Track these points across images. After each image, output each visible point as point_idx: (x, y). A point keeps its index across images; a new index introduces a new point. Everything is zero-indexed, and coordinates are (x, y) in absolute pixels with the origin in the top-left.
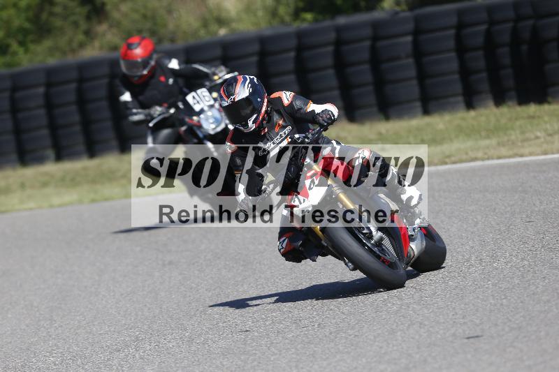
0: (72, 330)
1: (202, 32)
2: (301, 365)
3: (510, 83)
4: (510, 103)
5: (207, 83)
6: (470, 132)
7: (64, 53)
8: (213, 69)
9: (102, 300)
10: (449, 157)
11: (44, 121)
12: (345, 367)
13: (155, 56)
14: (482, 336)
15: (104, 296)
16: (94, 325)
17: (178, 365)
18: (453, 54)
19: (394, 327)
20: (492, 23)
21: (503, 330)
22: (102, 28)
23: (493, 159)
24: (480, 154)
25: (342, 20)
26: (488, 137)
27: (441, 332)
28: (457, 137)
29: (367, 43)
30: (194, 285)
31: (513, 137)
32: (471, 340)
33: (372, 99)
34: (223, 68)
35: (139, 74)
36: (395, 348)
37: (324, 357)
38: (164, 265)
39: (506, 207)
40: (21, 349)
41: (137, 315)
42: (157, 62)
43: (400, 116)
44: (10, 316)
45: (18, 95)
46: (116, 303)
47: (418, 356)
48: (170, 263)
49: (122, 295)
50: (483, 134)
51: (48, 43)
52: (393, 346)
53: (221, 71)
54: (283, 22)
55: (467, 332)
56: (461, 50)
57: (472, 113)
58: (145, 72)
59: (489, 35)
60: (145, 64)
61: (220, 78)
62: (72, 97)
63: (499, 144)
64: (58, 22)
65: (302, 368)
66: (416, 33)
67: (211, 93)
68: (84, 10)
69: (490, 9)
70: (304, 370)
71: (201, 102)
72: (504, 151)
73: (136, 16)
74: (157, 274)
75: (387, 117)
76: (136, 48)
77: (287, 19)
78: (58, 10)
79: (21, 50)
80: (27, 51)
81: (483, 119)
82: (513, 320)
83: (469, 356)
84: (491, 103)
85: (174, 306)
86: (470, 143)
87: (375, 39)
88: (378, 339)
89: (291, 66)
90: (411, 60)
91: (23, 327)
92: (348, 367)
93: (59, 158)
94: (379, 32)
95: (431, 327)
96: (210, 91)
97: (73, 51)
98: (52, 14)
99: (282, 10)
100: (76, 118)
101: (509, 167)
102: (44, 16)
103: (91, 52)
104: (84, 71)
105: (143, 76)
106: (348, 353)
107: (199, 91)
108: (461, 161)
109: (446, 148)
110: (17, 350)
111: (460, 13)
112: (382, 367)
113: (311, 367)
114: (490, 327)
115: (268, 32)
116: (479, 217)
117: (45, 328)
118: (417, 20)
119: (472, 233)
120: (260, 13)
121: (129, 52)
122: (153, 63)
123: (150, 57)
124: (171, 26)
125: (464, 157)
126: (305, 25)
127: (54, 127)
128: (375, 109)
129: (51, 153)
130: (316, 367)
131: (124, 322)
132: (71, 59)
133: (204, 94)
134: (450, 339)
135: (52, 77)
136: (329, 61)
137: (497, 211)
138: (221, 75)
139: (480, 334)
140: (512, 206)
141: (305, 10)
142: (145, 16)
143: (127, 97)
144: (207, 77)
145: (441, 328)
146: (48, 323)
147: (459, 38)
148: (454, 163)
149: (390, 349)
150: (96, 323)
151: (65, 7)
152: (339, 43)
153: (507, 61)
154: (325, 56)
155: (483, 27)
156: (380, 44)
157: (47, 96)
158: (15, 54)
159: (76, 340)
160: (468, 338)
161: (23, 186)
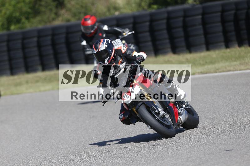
0: (50, 147)
1: (108, 14)
2: (152, 163)
3: (245, 37)
4: (245, 46)
5: (120, 37)
6: (227, 59)
7: (46, 23)
8: (123, 30)
9: (63, 133)
10: (218, 69)
11: (37, 53)
12: (171, 163)
13: (97, 24)
14: (233, 150)
15: (64, 131)
16: (59, 144)
17: (97, 162)
18: (220, 24)
19: (194, 146)
20: (237, 10)
21: (242, 147)
22: (63, 12)
23: (237, 70)
24: (232, 68)
25: (170, 8)
26: (235, 61)
27: (214, 148)
28: (222, 61)
29: (181, 19)
30: (104, 127)
31: (247, 61)
32: (228, 152)
33: (183, 44)
34: (127, 29)
35: (89, 32)
36: (194, 155)
37: (162, 159)
38: (90, 118)
39: (243, 92)
40: (27, 155)
41: (78, 140)
42: (98, 27)
43: (196, 51)
44: (21, 140)
45: (26, 41)
46: (69, 134)
47: (204, 159)
48: (93, 117)
49: (72, 131)
50: (233, 59)
51: (38, 18)
52: (193, 154)
53: (127, 31)
54: (144, 9)
55: (226, 148)
56: (224, 21)
57: (228, 50)
58: (92, 31)
59: (236, 15)
60: (92, 27)
61: (126, 34)
62: (49, 42)
63: (240, 64)
64: (43, 9)
65: (152, 164)
66: (203, 14)
67: (122, 41)
68: (55, 4)
69: (236, 4)
70: (153, 165)
71: (117, 45)
72: (242, 67)
73: (78, 6)
74: (87, 122)
75: (190, 52)
76: (88, 20)
77: (146, 7)
78: (43, 3)
79: (26, 22)
80: (29, 22)
81: (233, 53)
82: (247, 143)
83: (227, 159)
84: (237, 46)
85: (95, 136)
86: (227, 64)
87: (185, 16)
88: (186, 151)
89: (147, 29)
90: (201, 27)
91: (28, 145)
92: (173, 164)
93: (44, 69)
94: (186, 14)
95: (210, 146)
96: (122, 40)
97: (50, 22)
98: (40, 5)
99: (143, 4)
100: (51, 52)
101: (245, 74)
102: (37, 6)
103: (58, 22)
104: (55, 31)
105: (91, 33)
106: (173, 157)
107: (116, 40)
108: (223, 71)
109: (217, 66)
110: (25, 155)
111: (223, 5)
112: (188, 163)
113: (156, 163)
114: (236, 146)
115: (137, 14)
116: (231, 97)
117: (37, 145)
118: (204, 8)
119: (228, 104)
120: (134, 5)
121: (85, 22)
122: (96, 27)
123: (94, 24)
124: (94, 11)
125: (225, 70)
126: (153, 11)
127: (41, 56)
128: (185, 48)
129: (40, 68)
130: (159, 163)
131: (72, 143)
132: (49, 25)
133: (119, 41)
134: (219, 151)
135: (40, 34)
136: (164, 26)
137: (239, 94)
138: (126, 32)
139: (232, 149)
140: (246, 91)
141: (154, 4)
142: (82, 6)
143: (84, 43)
144: (120, 33)
145: (215, 146)
146: (38, 143)
147: (222, 17)
148: (220, 72)
149: (192, 156)
150: (60, 144)
151: (46, 2)
152: (168, 19)
153: (244, 27)
154: (162, 25)
155: (233, 12)
156: (188, 19)
157: (38, 42)
158: (24, 23)
159: (51, 151)
160: (227, 151)
161: (27, 82)
